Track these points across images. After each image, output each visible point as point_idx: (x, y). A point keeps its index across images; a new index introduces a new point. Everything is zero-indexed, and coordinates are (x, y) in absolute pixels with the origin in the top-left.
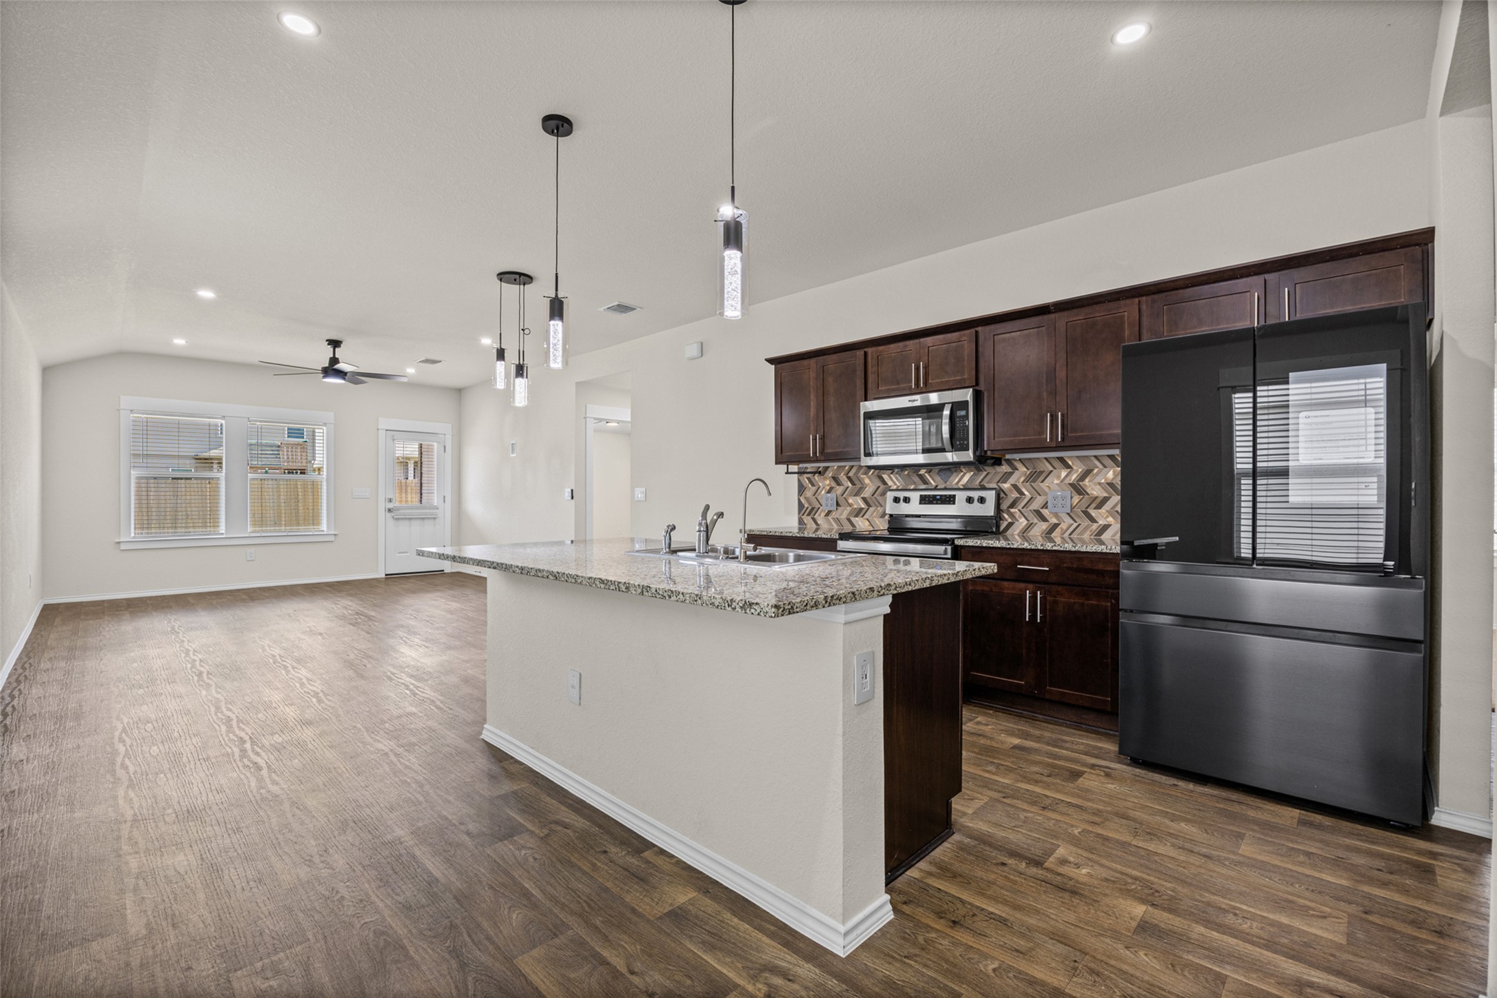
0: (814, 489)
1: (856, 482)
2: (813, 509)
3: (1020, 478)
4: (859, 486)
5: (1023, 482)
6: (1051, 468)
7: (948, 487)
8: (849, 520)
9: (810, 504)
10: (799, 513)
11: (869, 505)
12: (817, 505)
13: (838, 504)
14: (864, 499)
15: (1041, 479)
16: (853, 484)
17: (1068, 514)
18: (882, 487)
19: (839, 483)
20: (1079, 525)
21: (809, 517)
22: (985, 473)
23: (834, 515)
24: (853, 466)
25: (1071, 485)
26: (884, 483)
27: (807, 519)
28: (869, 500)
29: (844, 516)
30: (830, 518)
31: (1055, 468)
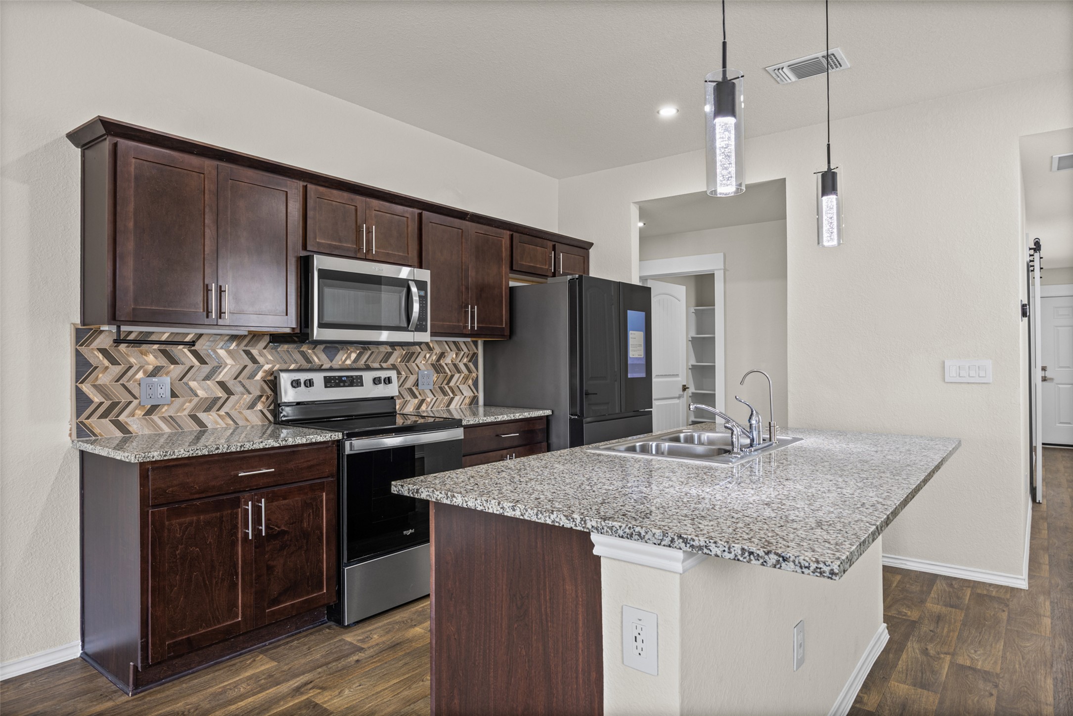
0: (116, 370)
3: (397, 358)
5: (400, 362)
6: (420, 350)
7: (335, 367)
8: (194, 418)
9: (106, 396)
12: (124, 398)
13: (174, 395)
14: (222, 385)
15: (413, 359)
17: (431, 390)
18: (251, 365)
20: (437, 398)
22: (369, 352)
23: (165, 411)
24: (201, 335)
25: (432, 365)
26: (254, 360)
30: (155, 417)
31: (422, 350)
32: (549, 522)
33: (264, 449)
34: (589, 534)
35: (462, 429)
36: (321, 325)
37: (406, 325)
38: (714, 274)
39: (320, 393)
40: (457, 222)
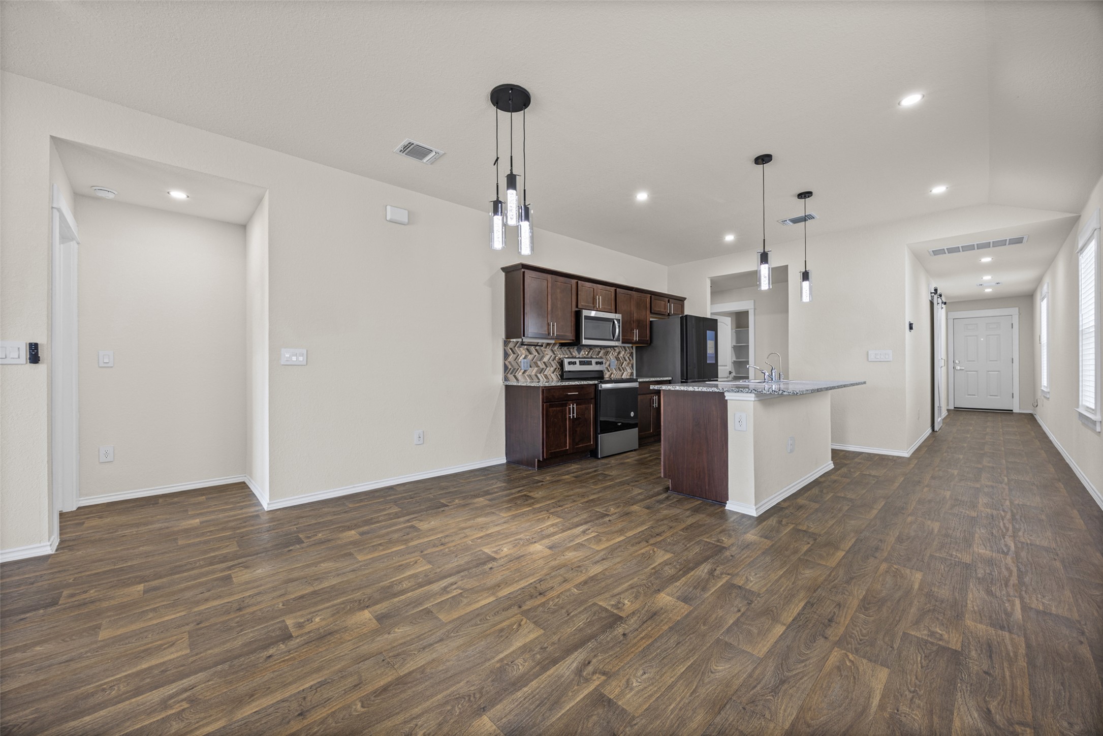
1: (540, 353)
2: (514, 369)
4: (542, 355)
9: (512, 366)
10: (505, 373)
11: (547, 367)
13: (531, 367)
16: (539, 354)
19: (530, 353)
21: (512, 375)
27: (511, 377)
28: (547, 363)
29: (533, 373)
32: (711, 391)
33: (575, 385)
34: (724, 393)
35: (638, 383)
36: (585, 339)
37: (612, 338)
38: (748, 311)
39: (578, 367)
40: (630, 292)
